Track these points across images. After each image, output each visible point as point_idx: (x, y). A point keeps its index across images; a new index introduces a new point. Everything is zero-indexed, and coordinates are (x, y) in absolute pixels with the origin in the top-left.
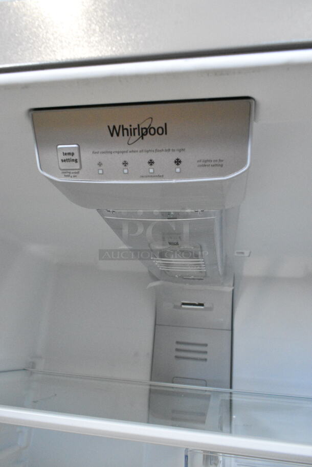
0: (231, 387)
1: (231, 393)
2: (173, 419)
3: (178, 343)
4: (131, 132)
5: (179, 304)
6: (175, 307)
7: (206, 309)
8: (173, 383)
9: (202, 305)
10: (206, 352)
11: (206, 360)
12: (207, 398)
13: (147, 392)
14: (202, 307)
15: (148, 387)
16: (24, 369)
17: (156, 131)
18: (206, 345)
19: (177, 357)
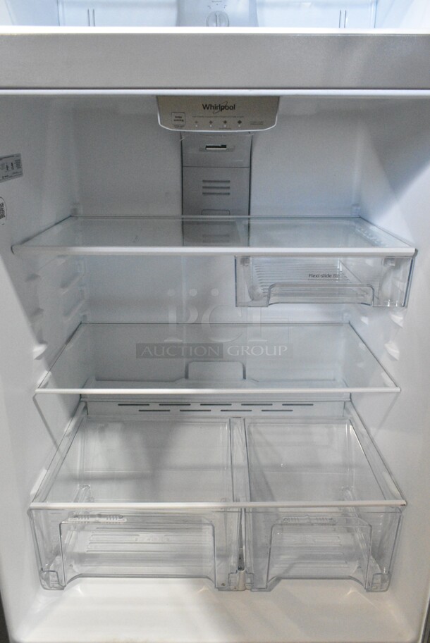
0: (249, 214)
1: (249, 219)
2: (204, 242)
3: (204, 181)
4: (215, 108)
5: (205, 147)
6: (201, 150)
7: (228, 150)
8: (202, 214)
9: (225, 146)
10: (229, 188)
11: (229, 194)
12: (233, 224)
13: (180, 225)
14: (225, 149)
15: (181, 220)
16: (71, 216)
17: (229, 108)
18: (229, 181)
19: (204, 193)
